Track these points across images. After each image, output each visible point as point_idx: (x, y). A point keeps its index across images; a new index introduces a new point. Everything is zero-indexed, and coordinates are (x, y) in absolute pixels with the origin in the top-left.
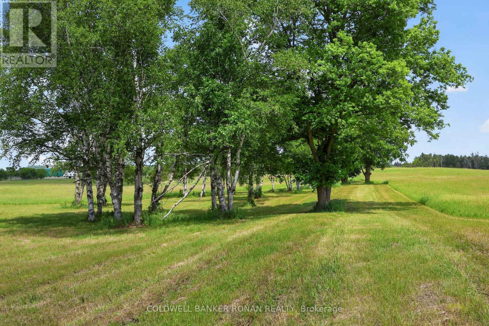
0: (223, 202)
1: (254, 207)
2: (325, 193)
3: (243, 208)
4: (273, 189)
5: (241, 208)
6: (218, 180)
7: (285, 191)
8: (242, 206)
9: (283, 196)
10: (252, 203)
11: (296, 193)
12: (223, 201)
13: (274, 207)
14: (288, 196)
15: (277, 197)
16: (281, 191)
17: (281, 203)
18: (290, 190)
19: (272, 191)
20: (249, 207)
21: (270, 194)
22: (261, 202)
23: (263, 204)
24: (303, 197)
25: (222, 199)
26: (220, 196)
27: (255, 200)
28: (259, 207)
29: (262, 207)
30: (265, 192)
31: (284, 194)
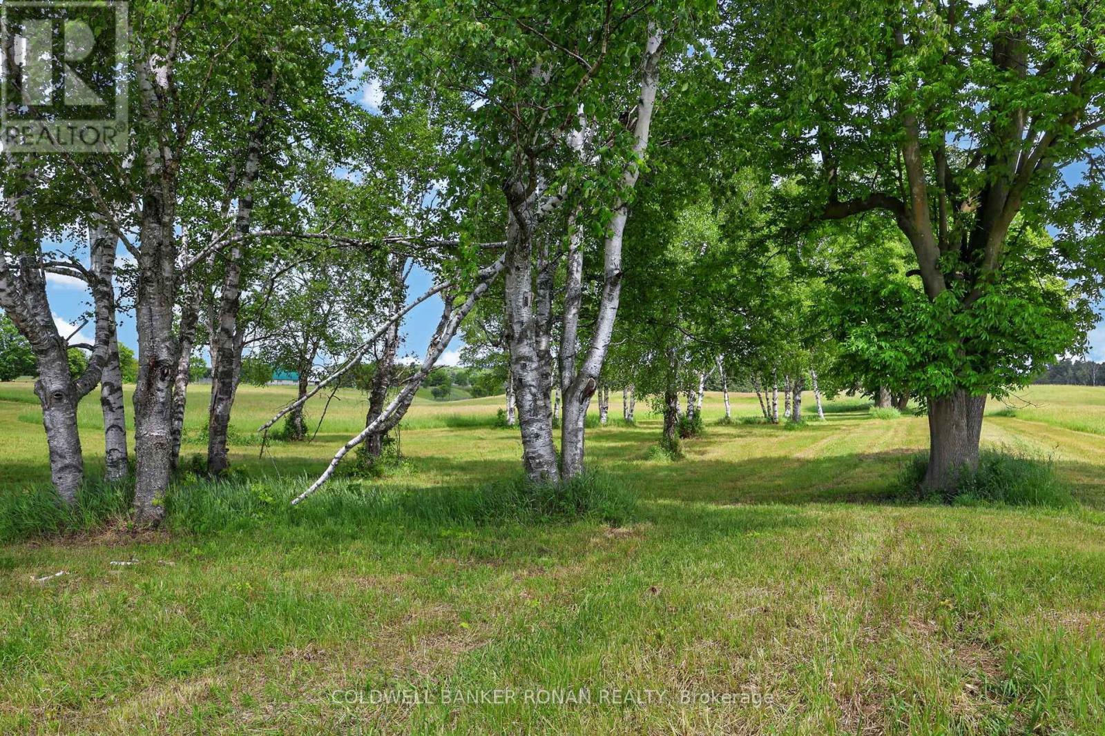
0: (540, 442)
1: (680, 462)
2: (964, 422)
3: (649, 463)
4: (727, 417)
5: (639, 462)
6: (520, 341)
7: (759, 423)
8: (646, 458)
9: (756, 435)
10: (672, 448)
11: (788, 427)
12: (537, 436)
13: (740, 465)
14: (771, 436)
15: (741, 436)
16: (749, 422)
17: (758, 454)
18: (771, 421)
19: (726, 422)
20: (663, 460)
21: (721, 430)
22: (697, 449)
23: (703, 453)
24: (815, 440)
25: (534, 428)
26: (527, 417)
27: (682, 442)
28: (693, 462)
29: (703, 461)
30: (709, 425)
31: (756, 431)
